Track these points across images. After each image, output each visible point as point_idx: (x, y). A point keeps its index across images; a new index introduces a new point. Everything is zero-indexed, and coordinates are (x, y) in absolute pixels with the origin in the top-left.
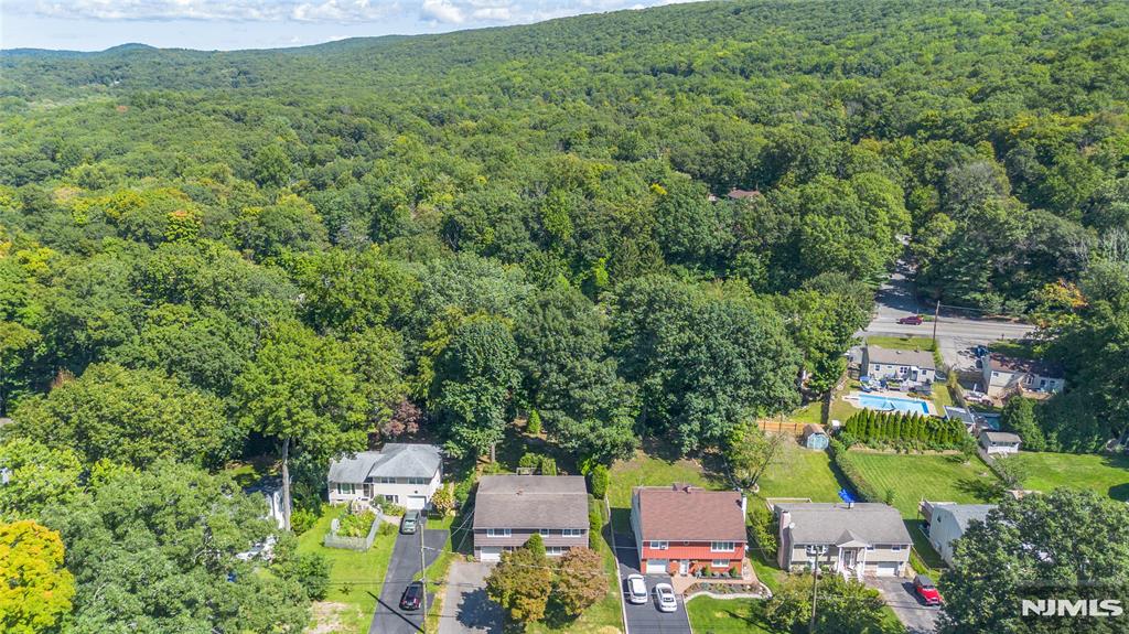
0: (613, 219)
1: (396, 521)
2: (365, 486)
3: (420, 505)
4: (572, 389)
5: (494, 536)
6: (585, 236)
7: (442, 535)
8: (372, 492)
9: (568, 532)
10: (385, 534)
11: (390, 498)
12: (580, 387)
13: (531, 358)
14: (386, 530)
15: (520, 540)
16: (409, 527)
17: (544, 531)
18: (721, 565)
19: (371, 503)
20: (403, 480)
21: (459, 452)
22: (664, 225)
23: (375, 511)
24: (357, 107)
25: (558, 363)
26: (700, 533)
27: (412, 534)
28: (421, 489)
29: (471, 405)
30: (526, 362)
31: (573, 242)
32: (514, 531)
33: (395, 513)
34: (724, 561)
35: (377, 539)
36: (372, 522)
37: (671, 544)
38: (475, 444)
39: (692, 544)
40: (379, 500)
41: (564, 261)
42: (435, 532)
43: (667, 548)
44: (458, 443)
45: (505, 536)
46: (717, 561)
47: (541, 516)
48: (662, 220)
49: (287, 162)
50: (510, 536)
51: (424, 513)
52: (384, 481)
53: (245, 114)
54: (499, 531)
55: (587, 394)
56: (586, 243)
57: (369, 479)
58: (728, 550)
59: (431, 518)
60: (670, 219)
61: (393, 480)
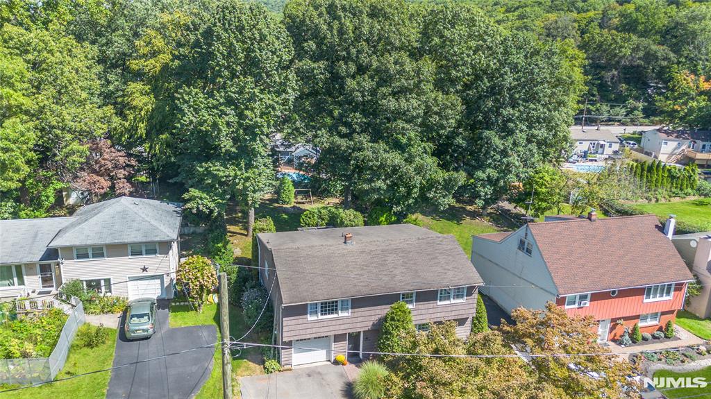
1: (111, 322)
2: (45, 269)
3: (153, 291)
4: (384, 96)
5: (319, 317)
7: (205, 334)
8: (59, 277)
9: (446, 294)
10: (90, 345)
11: (94, 285)
13: (315, 58)
14: (91, 340)
15: (367, 318)
16: (141, 326)
17: (407, 297)
18: (650, 322)
19: (58, 296)
20: (118, 249)
21: (212, 205)
23: (66, 308)
25: (356, 62)
27: (147, 338)
28: (154, 263)
29: (228, 124)
30: (306, 64)
32: (359, 302)
33: (107, 309)
34: (654, 316)
35: (73, 357)
36: (60, 328)
37: (596, 297)
38: (240, 187)
39: (621, 295)
40: (72, 291)
42: (189, 332)
43: (587, 304)
44: (208, 189)
45: (341, 314)
46: (645, 318)
47: (397, 272)
50: (349, 313)
51: (162, 303)
52: (82, 253)
54: (329, 307)
57: (52, 254)
58: (665, 298)
59: (175, 309)
61: (99, 252)
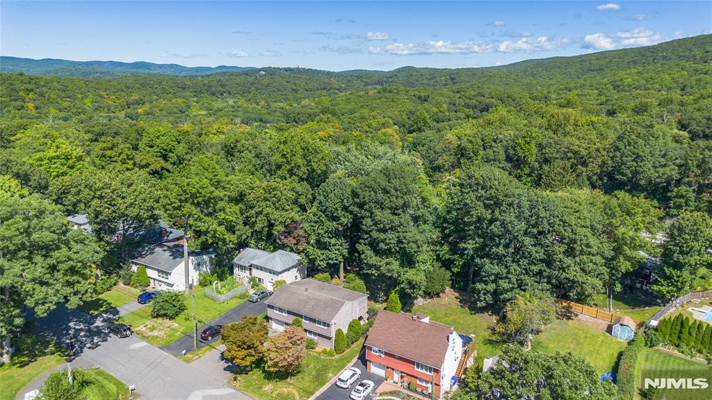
0: (571, 151)
2: (250, 269)
5: (278, 312)
6: (546, 161)
8: (252, 274)
9: (319, 323)
11: (260, 280)
12: (378, 231)
15: (291, 319)
16: (253, 298)
17: (306, 318)
18: (423, 383)
19: (249, 280)
22: (612, 158)
23: (248, 285)
24: (493, 94)
26: (407, 351)
27: (254, 302)
28: (275, 278)
31: (537, 165)
32: (290, 313)
34: (427, 382)
37: (386, 354)
39: (400, 359)
40: (252, 279)
41: (529, 179)
43: (383, 356)
45: (284, 314)
46: (420, 379)
47: (308, 307)
48: (611, 155)
49: (429, 121)
50: (286, 315)
53: (429, 97)
54: (281, 310)
55: (382, 236)
56: (546, 167)
57: (251, 266)
58: (428, 373)
60: (618, 154)
61: (261, 269)
